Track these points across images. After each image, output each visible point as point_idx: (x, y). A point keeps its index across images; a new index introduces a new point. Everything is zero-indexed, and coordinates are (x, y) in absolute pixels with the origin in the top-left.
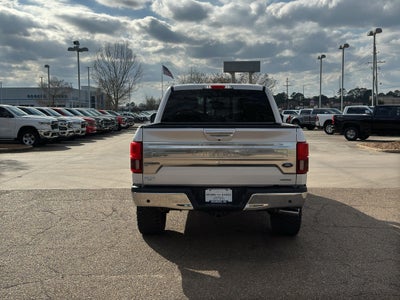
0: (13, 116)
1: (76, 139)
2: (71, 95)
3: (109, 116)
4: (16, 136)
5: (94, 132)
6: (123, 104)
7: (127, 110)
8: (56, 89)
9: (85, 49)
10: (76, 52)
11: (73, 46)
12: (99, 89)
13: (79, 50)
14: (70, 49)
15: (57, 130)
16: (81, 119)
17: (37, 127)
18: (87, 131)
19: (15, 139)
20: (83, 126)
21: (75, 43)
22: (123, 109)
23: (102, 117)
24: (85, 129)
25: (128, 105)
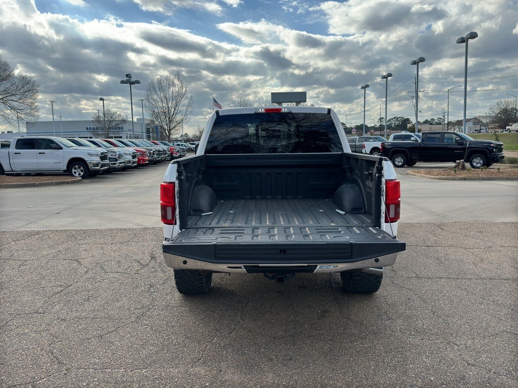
0: (61, 148)
1: (126, 169)
2: (126, 127)
3: (161, 147)
4: (65, 168)
5: (143, 163)
6: (176, 135)
7: (181, 141)
8: (111, 122)
9: (138, 82)
10: (128, 85)
11: (125, 79)
12: (152, 121)
13: (132, 83)
14: (122, 82)
15: (107, 162)
16: (131, 150)
17: (86, 159)
18: (139, 160)
19: (65, 171)
20: (134, 157)
21: (127, 76)
22: (177, 140)
23: (155, 148)
24: (136, 160)
25: (182, 136)
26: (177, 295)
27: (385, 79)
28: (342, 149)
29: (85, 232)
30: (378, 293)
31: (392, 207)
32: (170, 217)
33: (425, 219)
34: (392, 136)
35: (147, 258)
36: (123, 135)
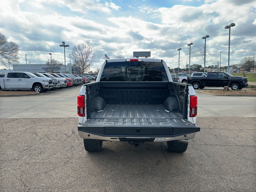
0: (30, 78)
1: (61, 88)
2: (62, 68)
3: (79, 78)
4: (31, 87)
5: (70, 85)
6: (86, 72)
7: (89, 75)
8: (54, 65)
9: (68, 46)
10: (63, 47)
11: (62, 44)
12: (75, 65)
13: (65, 46)
14: (61, 46)
15: (52, 84)
16: (64, 79)
17: (42, 83)
18: (68, 84)
19: (31, 89)
20: (65, 82)
21: (63, 43)
22: (87, 74)
23: (76, 78)
24: (66, 84)
25: (89, 72)
26: (85, 152)
27: (189, 46)
28: (168, 80)
29: (40, 119)
30: (185, 152)
31: (193, 109)
32: (82, 113)
33: (209, 115)
34: (192, 74)
35: (70, 133)
36: (61, 72)
